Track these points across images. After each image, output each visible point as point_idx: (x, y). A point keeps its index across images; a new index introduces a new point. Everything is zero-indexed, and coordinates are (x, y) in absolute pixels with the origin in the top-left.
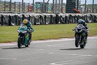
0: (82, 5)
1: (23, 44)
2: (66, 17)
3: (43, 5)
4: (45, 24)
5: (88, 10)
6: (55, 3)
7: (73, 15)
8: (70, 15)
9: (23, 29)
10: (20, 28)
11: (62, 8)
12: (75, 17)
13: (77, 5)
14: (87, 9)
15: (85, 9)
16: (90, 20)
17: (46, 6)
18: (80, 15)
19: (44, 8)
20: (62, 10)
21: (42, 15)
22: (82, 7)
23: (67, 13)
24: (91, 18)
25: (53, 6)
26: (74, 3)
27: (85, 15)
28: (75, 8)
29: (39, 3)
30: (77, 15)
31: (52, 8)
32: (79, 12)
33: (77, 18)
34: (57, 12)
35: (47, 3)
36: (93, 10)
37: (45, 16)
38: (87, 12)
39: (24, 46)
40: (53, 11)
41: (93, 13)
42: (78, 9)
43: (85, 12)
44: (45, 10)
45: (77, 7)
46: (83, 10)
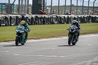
0: (48, 7)
1: (20, 43)
2: (32, 18)
3: (8, 6)
4: (11, 25)
5: (53, 12)
6: (21, 4)
7: (39, 16)
8: (36, 16)
9: (21, 29)
10: (18, 28)
11: (28, 9)
12: (41, 18)
13: (43, 7)
14: (52, 10)
15: (51, 10)
16: (56, 21)
17: (11, 7)
18: (46, 16)
19: (9, 10)
20: (28, 11)
21: (7, 16)
22: (48, 8)
23: (33, 14)
24: (56, 19)
25: (19, 7)
26: (40, 4)
27: (51, 16)
28: (41, 9)
29: (4, 4)
30: (43, 16)
31: (18, 10)
32: (45, 14)
33: (43, 19)
34: (23, 13)
35: (13, 4)
36: (59, 11)
37: (11, 17)
38: (53, 13)
39: (21, 44)
40: (19, 12)
41: (59, 14)
42: (44, 11)
43: (51, 14)
44: (11, 11)
45: (43, 8)
46: (49, 12)
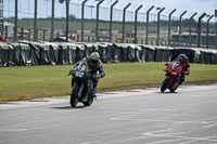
0: (8, 20)
5: (22, 33)
14: (19, 30)
15: (15, 29)
16: (29, 58)
22: (6, 24)
24: (30, 52)
27: (16, 44)
36: (36, 32)
38: (21, 38)
41: (35, 39)
43: (15, 39)
46: (11, 33)
